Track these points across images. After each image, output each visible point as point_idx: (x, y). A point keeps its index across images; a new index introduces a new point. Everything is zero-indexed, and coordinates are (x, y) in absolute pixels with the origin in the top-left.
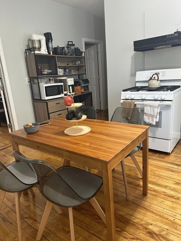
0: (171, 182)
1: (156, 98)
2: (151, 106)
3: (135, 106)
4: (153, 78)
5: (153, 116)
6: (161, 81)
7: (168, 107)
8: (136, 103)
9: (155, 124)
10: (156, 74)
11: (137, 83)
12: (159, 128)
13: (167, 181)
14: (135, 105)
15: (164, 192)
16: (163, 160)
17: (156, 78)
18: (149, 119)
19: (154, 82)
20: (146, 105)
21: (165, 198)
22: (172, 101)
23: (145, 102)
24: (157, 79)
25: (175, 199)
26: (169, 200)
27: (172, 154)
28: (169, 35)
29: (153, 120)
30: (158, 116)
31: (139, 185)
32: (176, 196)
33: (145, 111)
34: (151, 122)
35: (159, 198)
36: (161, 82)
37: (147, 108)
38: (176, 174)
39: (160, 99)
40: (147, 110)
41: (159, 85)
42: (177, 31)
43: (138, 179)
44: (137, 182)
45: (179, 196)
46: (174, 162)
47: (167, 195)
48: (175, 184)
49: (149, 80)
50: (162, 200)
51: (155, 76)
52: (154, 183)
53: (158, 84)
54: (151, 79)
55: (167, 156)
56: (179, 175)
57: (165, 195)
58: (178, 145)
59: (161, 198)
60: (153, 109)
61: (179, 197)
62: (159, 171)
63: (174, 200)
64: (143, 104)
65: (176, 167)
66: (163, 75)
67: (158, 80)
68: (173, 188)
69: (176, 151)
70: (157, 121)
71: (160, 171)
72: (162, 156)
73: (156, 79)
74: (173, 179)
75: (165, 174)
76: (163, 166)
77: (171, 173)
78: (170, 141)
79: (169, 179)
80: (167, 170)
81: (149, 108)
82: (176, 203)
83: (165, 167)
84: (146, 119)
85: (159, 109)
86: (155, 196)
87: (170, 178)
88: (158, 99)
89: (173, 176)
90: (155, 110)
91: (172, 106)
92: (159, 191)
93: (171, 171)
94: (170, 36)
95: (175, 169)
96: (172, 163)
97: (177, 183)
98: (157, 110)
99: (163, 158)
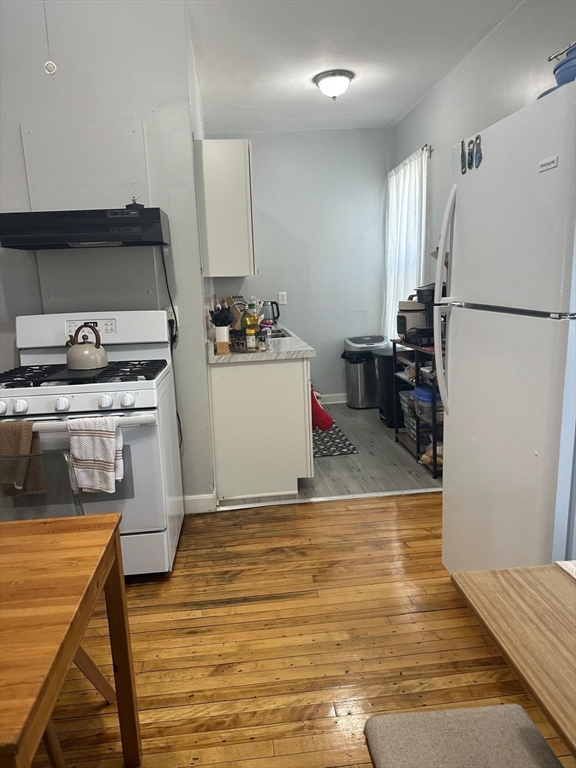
0: (199, 673)
1: (106, 404)
2: (92, 433)
3: (33, 438)
4: (80, 340)
5: (104, 466)
6: (109, 347)
7: (147, 428)
8: (37, 426)
9: (113, 491)
10: (86, 325)
11: (22, 356)
12: (128, 501)
13: (188, 674)
14: (35, 435)
15: (192, 721)
16: (155, 602)
17: (92, 338)
18: (91, 476)
19: (86, 352)
20: (76, 432)
21: (199, 743)
22: (154, 408)
23: (70, 423)
24: (95, 341)
25: (229, 727)
26: (213, 741)
27: (176, 573)
28: (114, 212)
29: (106, 479)
30: (121, 463)
31: (102, 738)
32: (228, 716)
33: (76, 452)
34: (99, 486)
35: (182, 752)
36: (106, 350)
37: (80, 442)
38: (207, 638)
39: (120, 408)
40: (82, 447)
41: (103, 359)
42: (135, 203)
43: (95, 711)
44: (93, 727)
45: (235, 711)
46: (188, 600)
47: (201, 726)
48: (212, 675)
49: (67, 343)
50: (194, 752)
51: (87, 331)
52: (151, 703)
53: (99, 358)
54: (73, 341)
55: (165, 585)
56: (213, 639)
57: (196, 730)
58: (183, 537)
59: (186, 748)
60: (103, 443)
61: (237, 715)
62: (155, 649)
63: (225, 734)
64: (65, 430)
65: (198, 613)
66: (109, 328)
67: (98, 345)
68: (211, 693)
69: (184, 560)
70: (120, 478)
71: (155, 646)
72: (148, 588)
73: (90, 343)
74: (201, 658)
75: (174, 654)
76: (162, 627)
77: (190, 639)
78: (165, 533)
79: (192, 664)
80: (177, 636)
81: (86, 439)
82: (234, 741)
83: (168, 626)
84: (83, 479)
85: (121, 437)
86: (168, 749)
87: (193, 659)
88: (113, 408)
89: (201, 650)
90: (107, 443)
91: (157, 423)
92: (173, 724)
93: (189, 633)
94: (116, 214)
95: (198, 623)
96: (185, 605)
97: (216, 670)
98: (116, 444)
99: (154, 595)
